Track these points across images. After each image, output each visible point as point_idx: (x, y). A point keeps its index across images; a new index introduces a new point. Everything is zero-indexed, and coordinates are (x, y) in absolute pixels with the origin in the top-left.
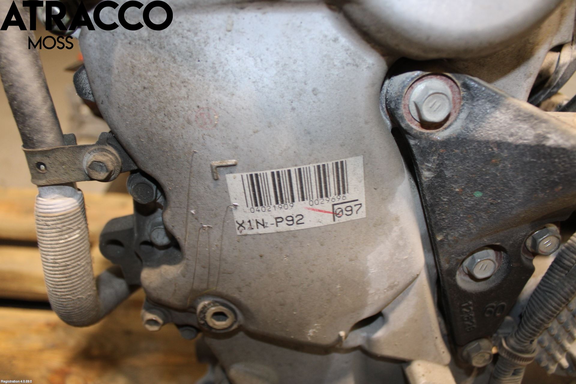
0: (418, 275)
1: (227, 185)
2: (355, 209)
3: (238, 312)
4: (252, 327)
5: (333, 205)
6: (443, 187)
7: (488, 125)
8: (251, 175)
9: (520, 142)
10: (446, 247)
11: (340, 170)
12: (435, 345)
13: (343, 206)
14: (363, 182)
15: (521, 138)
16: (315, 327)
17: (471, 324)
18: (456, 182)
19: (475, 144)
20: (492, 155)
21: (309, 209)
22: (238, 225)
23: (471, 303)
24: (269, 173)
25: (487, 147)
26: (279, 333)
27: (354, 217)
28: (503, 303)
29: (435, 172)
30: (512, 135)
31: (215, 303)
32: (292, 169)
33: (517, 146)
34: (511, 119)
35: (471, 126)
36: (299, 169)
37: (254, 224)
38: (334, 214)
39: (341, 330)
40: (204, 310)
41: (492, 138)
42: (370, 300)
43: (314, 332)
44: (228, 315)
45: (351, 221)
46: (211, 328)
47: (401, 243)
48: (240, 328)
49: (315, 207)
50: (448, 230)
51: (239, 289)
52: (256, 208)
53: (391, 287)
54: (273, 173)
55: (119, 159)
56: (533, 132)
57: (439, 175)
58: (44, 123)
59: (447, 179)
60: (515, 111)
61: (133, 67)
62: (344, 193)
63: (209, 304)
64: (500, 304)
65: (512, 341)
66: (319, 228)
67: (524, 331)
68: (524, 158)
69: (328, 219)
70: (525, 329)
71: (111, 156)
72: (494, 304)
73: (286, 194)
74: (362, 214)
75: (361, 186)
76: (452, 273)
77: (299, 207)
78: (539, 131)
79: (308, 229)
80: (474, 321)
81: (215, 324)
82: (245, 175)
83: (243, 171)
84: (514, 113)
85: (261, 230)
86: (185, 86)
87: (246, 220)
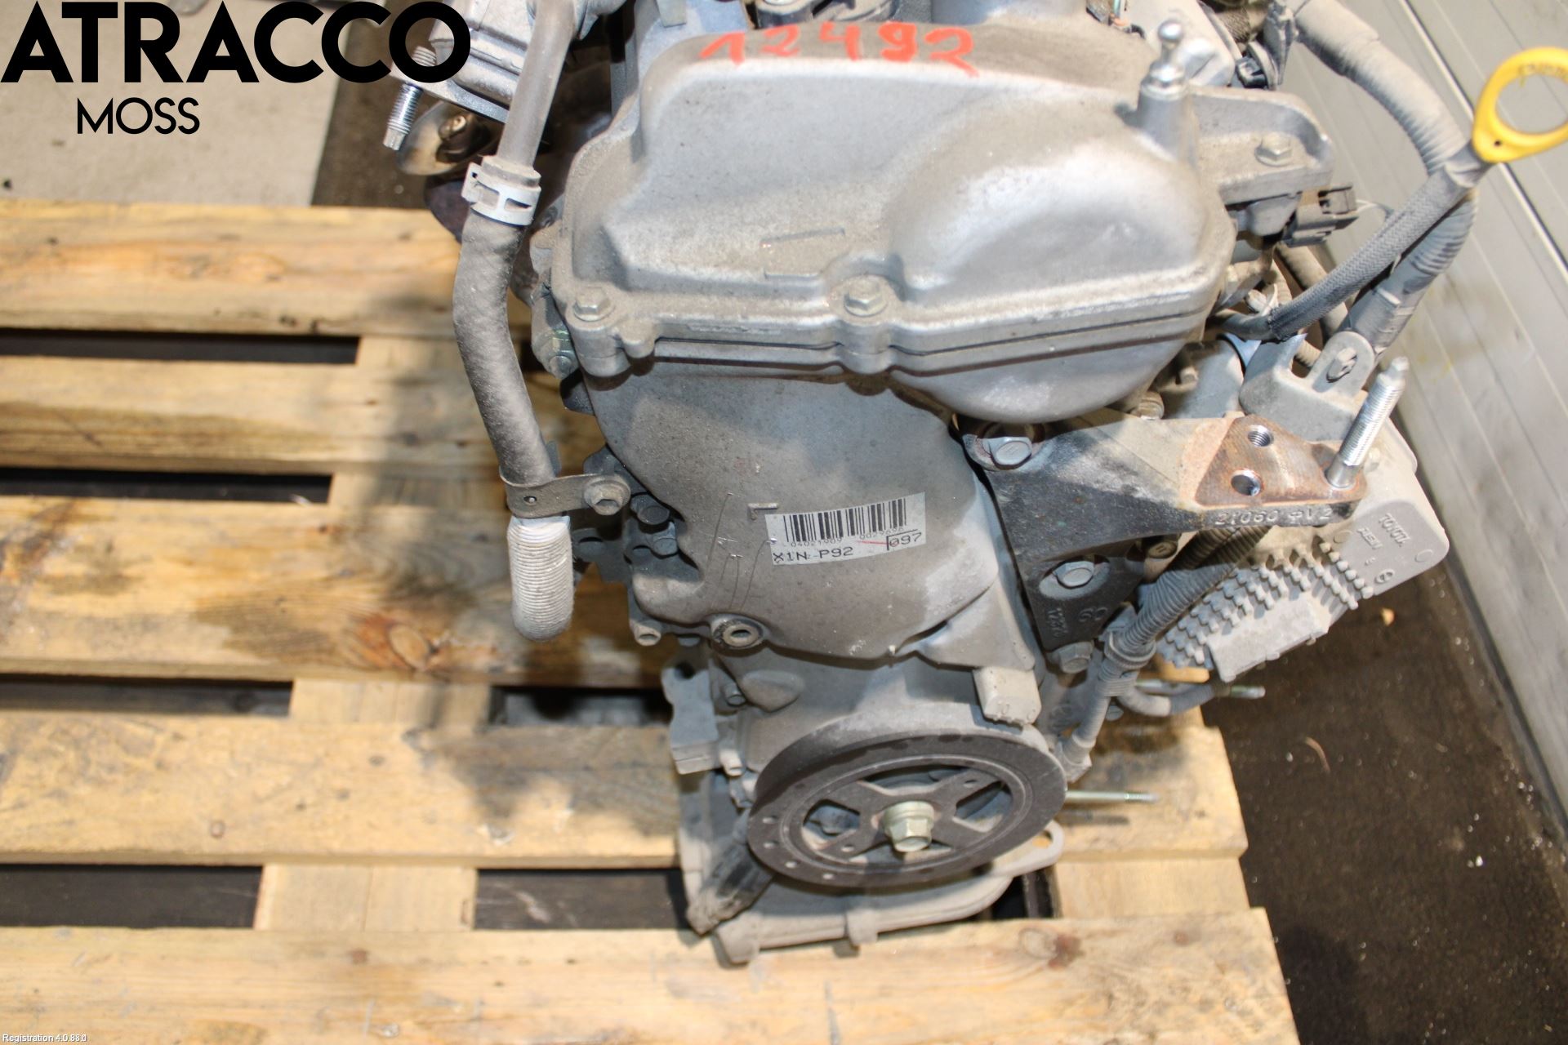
0: (989, 588)
1: (765, 523)
2: (912, 538)
3: (763, 627)
4: (778, 642)
5: (887, 537)
6: (1022, 512)
7: (1072, 469)
8: (795, 517)
9: (1107, 489)
10: (1025, 561)
11: (897, 507)
12: (1013, 651)
13: (899, 537)
14: (924, 513)
15: (1107, 486)
16: (860, 644)
17: (1061, 630)
18: (1036, 510)
19: (1057, 484)
20: (1076, 496)
21: (859, 542)
22: (774, 557)
23: (1059, 609)
24: (816, 514)
25: (1070, 489)
26: (813, 649)
27: (912, 544)
28: (1102, 608)
29: (1012, 498)
30: (1098, 482)
31: (734, 622)
32: (843, 511)
33: (1103, 493)
34: (1098, 466)
35: (1053, 466)
36: (851, 511)
37: (794, 556)
38: (888, 544)
39: (891, 644)
40: (722, 627)
41: (1076, 481)
42: (928, 616)
43: (857, 648)
44: (752, 632)
45: (908, 548)
46: (728, 645)
47: (968, 562)
48: (766, 644)
49: (866, 539)
50: (1027, 548)
51: (769, 611)
52: (797, 543)
53: (955, 602)
54: (820, 515)
55: (629, 489)
56: (1121, 483)
57: (1016, 500)
58: (536, 457)
59: (1026, 506)
60: (1103, 459)
61: (662, 418)
62: (901, 524)
63: (728, 623)
64: (1099, 609)
65: (1121, 642)
66: (870, 558)
67: (1134, 631)
68: (1111, 504)
69: (882, 549)
70: (1136, 630)
71: (620, 488)
72: (1091, 610)
73: (834, 529)
74: (922, 540)
75: (922, 518)
76: (1034, 583)
77: (847, 540)
78: (1128, 483)
79: (857, 560)
80: (1064, 626)
81: (733, 642)
82: (787, 516)
83: (786, 511)
84: (1102, 461)
85: (802, 561)
86: (723, 440)
87: (785, 553)
